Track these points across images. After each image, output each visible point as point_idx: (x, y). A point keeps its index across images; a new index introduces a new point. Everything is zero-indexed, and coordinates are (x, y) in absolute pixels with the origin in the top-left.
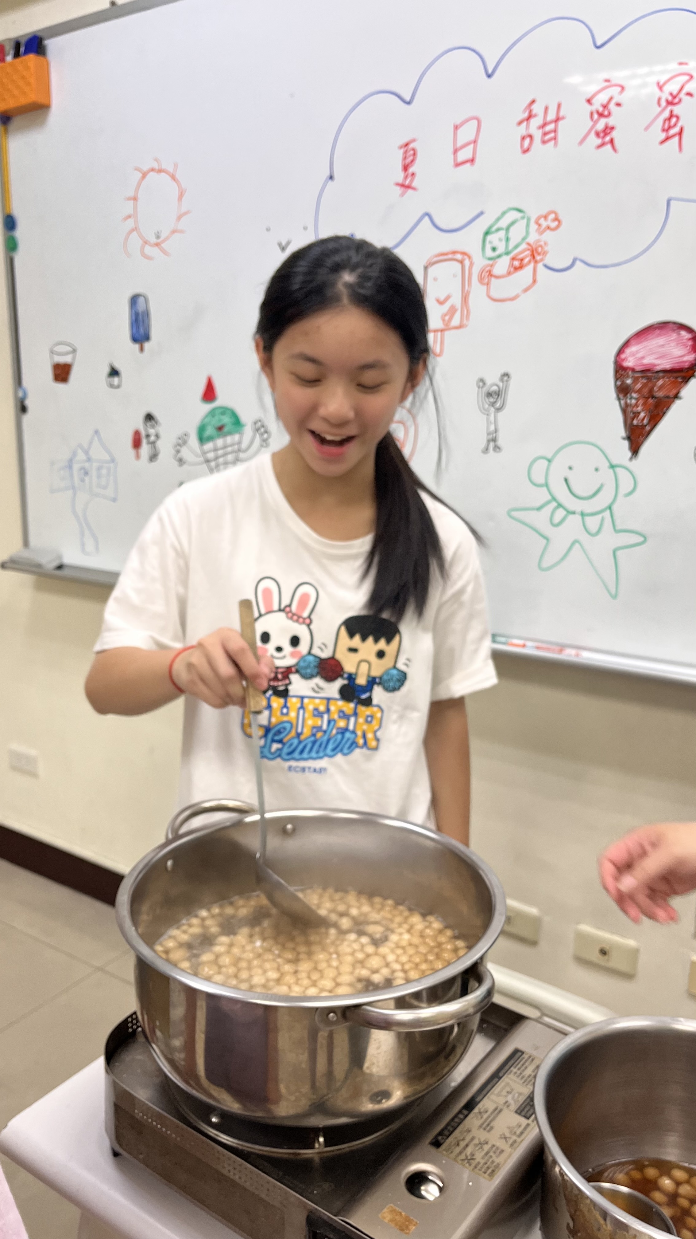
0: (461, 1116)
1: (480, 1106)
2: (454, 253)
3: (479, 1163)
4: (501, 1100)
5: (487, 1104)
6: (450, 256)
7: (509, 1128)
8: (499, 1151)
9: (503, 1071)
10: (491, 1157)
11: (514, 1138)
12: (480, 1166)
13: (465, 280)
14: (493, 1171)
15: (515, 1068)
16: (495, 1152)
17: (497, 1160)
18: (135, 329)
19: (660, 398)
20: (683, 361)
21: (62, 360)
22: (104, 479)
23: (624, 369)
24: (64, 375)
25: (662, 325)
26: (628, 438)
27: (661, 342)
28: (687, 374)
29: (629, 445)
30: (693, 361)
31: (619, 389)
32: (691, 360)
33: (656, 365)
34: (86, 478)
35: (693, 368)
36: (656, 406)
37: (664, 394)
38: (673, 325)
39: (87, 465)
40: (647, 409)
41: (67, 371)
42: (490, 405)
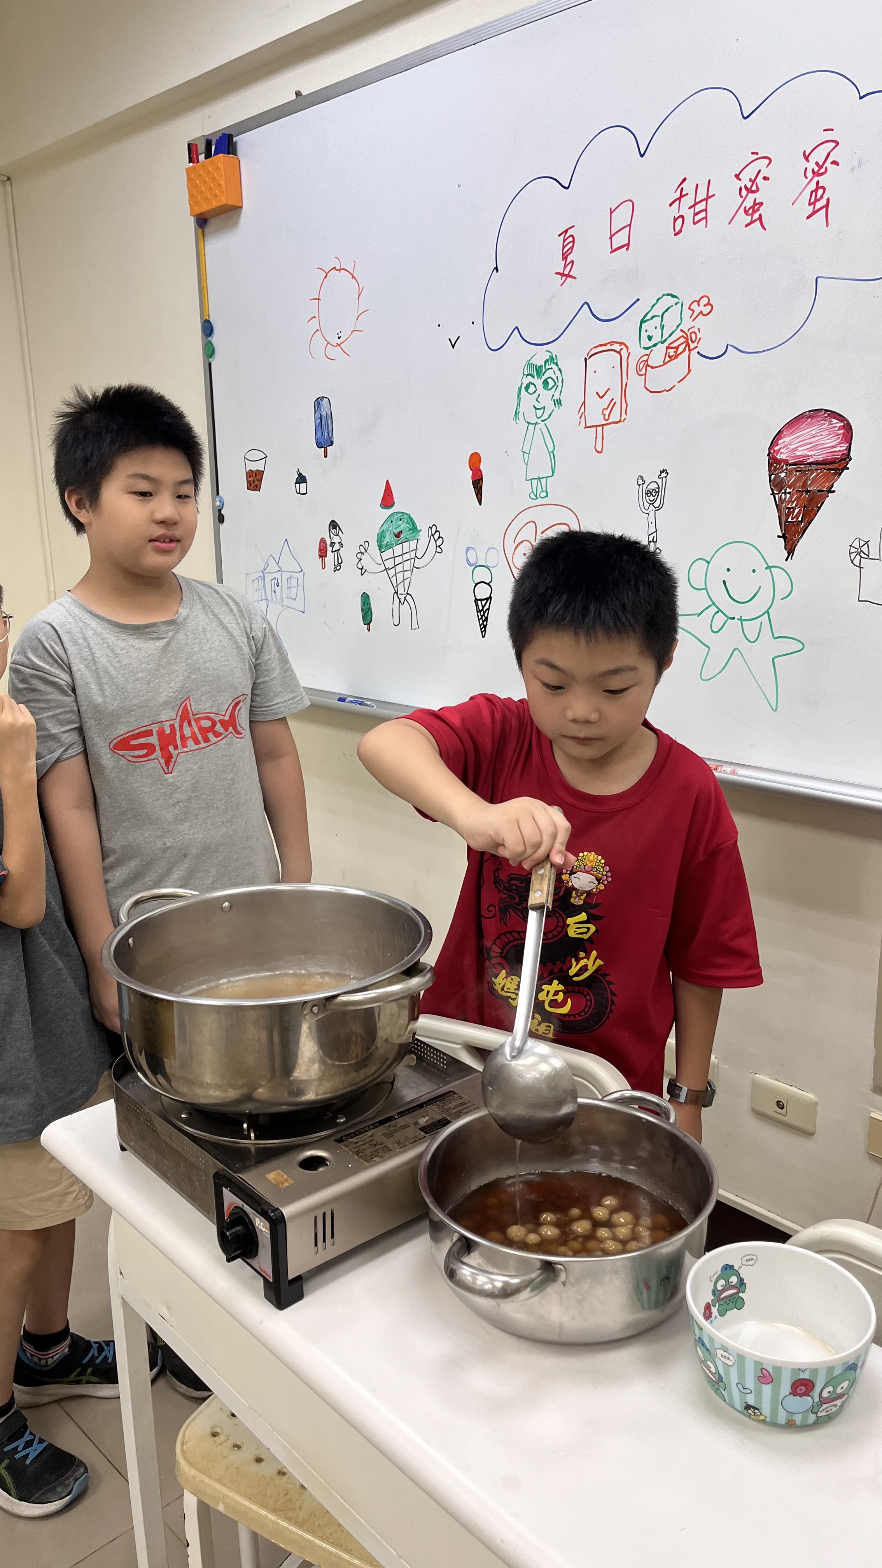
0: (375, 1126)
1: (392, 1122)
2: (612, 343)
4: (413, 1121)
5: (401, 1122)
6: (608, 347)
7: (406, 1137)
9: (429, 1103)
11: (407, 1143)
13: (623, 372)
16: (383, 1150)
17: (382, 1155)
18: (319, 434)
19: (814, 492)
20: (835, 451)
21: (254, 467)
22: (294, 590)
23: (778, 462)
24: (256, 482)
25: (814, 414)
26: (784, 537)
27: (814, 432)
28: (840, 465)
29: (785, 545)
30: (846, 452)
31: (774, 483)
32: (844, 450)
33: (809, 456)
34: (278, 589)
35: (845, 459)
36: (810, 501)
37: (817, 488)
38: (825, 413)
39: (278, 575)
40: (801, 505)
41: (259, 478)
42: (650, 504)
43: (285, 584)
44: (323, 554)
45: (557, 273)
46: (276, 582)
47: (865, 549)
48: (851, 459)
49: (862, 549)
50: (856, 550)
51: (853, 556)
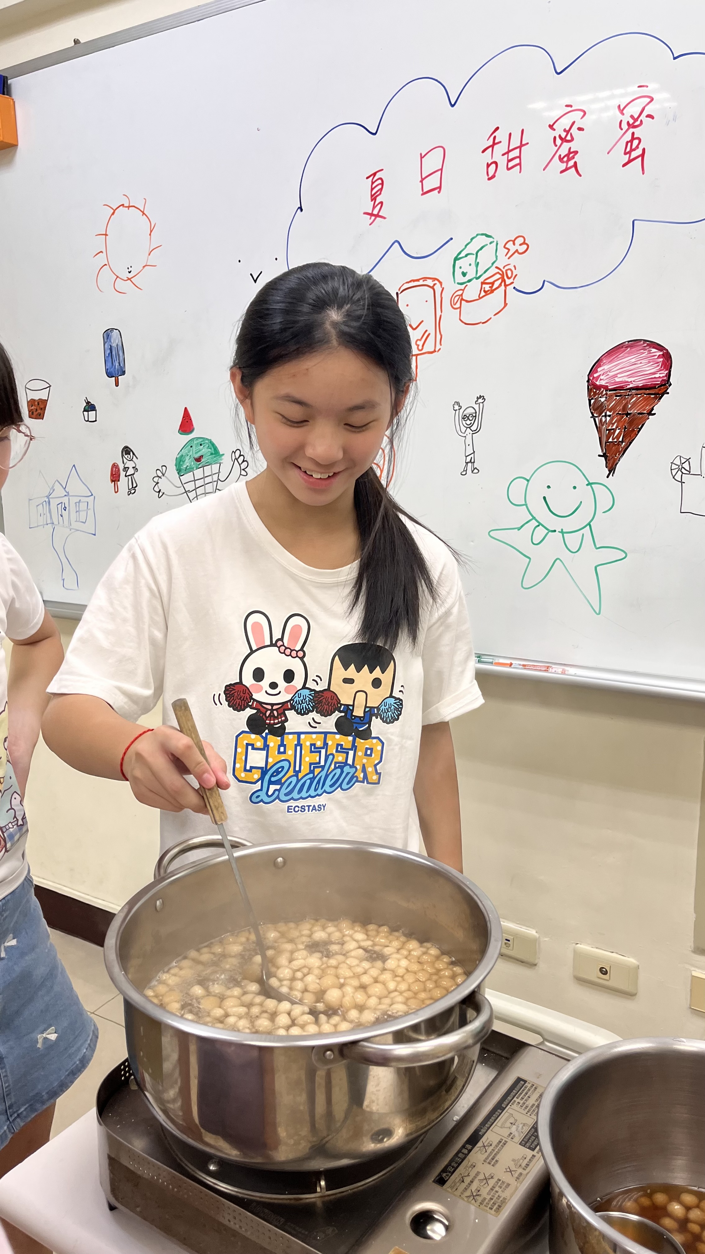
0: (465, 1151)
1: (484, 1139)
2: (425, 279)
3: (485, 1199)
4: (505, 1132)
5: (491, 1137)
6: (421, 282)
7: (513, 1160)
8: (505, 1185)
9: (505, 1103)
10: (497, 1192)
11: (520, 1170)
12: (487, 1201)
13: (437, 305)
14: (500, 1206)
15: (517, 1098)
16: (501, 1187)
17: (503, 1195)
18: (109, 364)
19: (634, 415)
20: (655, 378)
21: (37, 396)
22: (83, 515)
23: (599, 387)
24: (39, 411)
25: (633, 344)
26: (604, 456)
27: (633, 360)
28: (660, 390)
29: (606, 463)
30: (665, 378)
31: (593, 407)
32: (663, 377)
33: (628, 382)
34: (65, 514)
35: (665, 385)
36: (631, 423)
37: (637, 411)
38: (644, 343)
39: (65, 500)
40: (622, 426)
41: (42, 406)
42: (467, 428)
43: (73, 509)
44: (115, 477)
45: (365, 213)
46: (63, 506)
47: (686, 466)
48: (671, 384)
49: (684, 466)
50: (677, 467)
51: (674, 472)
